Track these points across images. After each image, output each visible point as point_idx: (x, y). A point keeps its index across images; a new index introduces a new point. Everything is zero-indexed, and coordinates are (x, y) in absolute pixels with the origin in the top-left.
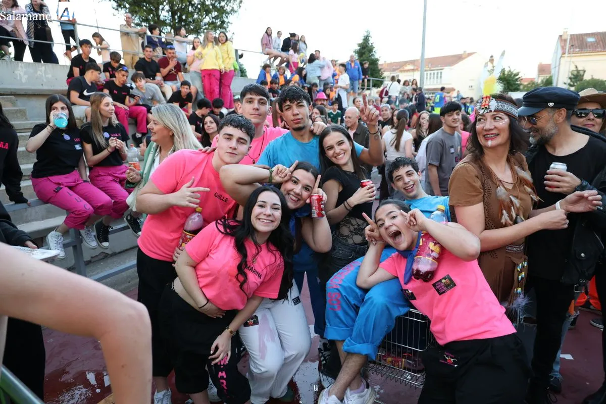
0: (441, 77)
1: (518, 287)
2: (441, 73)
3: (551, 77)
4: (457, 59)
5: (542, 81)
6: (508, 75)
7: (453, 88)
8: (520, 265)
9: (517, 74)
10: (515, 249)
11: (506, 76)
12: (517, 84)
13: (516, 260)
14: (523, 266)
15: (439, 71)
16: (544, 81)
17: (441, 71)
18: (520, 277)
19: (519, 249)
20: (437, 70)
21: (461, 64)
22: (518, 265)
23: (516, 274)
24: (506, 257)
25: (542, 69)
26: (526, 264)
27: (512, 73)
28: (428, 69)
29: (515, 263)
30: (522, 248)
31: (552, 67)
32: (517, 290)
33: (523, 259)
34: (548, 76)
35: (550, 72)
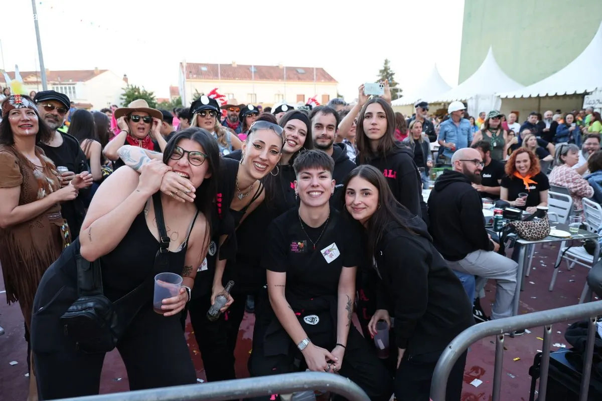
0: (74, 92)
1: (67, 243)
2: (74, 88)
3: (180, 98)
4: (88, 75)
5: (173, 101)
6: (143, 93)
7: (90, 104)
8: (63, 226)
9: (151, 94)
10: (55, 216)
11: (141, 94)
12: (154, 103)
13: (59, 224)
14: (66, 227)
15: (71, 86)
16: (175, 101)
17: (73, 86)
18: (66, 235)
19: (58, 215)
20: (68, 84)
21: (94, 80)
22: (62, 227)
23: (62, 233)
24: (51, 223)
25: (173, 91)
26: (67, 225)
27: (146, 92)
28: (57, 83)
29: (59, 226)
30: (60, 214)
31: (180, 89)
32: (66, 245)
33: (63, 222)
34: (177, 97)
35: (179, 93)
